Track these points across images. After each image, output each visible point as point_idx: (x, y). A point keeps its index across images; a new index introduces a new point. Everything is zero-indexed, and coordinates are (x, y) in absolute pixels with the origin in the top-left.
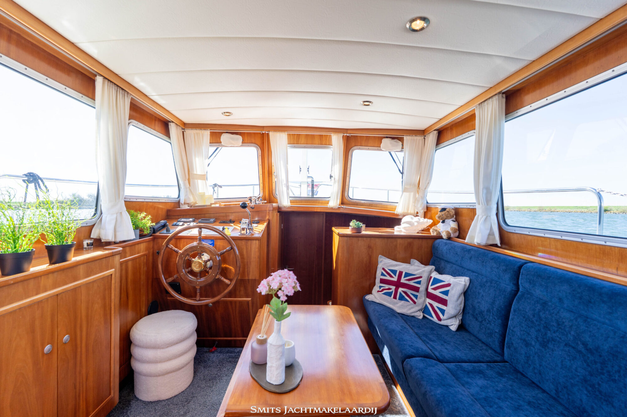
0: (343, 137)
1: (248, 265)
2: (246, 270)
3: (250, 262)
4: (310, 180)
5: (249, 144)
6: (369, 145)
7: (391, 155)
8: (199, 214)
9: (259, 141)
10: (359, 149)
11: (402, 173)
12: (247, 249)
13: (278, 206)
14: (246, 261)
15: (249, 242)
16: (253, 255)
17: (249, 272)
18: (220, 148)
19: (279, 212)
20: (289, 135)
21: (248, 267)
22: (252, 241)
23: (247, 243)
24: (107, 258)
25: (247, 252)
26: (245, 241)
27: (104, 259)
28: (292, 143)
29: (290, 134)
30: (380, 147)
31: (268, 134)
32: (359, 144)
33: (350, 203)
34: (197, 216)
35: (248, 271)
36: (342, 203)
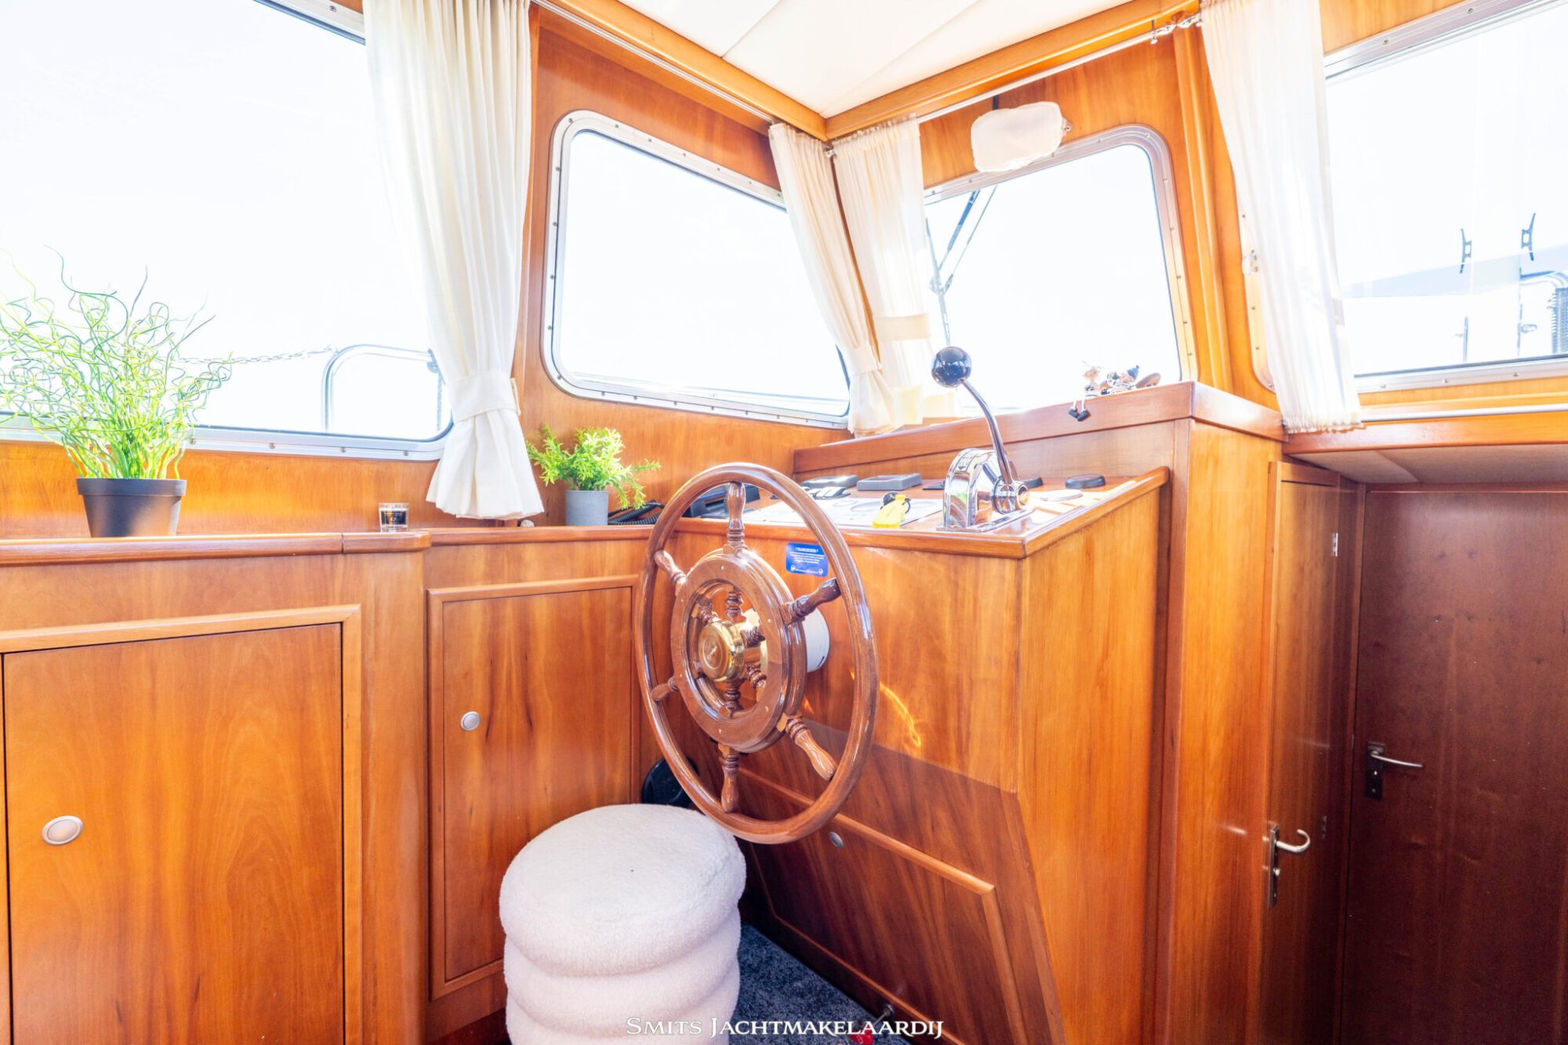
1: (960, 695)
2: (952, 723)
3: (972, 684)
12: (957, 603)
14: (950, 669)
15: (969, 567)
16: (984, 647)
17: (968, 738)
18: (985, 193)
21: (959, 709)
22: (982, 560)
23: (956, 572)
24: (314, 559)
25: (957, 621)
26: (951, 560)
27: (302, 560)
35: (959, 728)
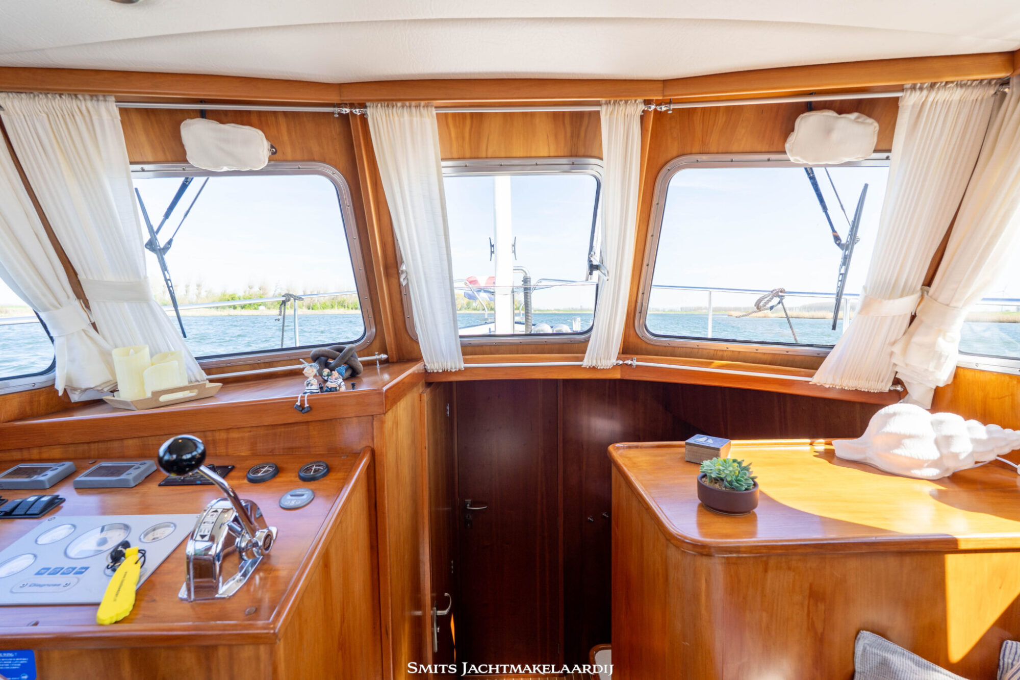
0: (643, 118)
4: (521, 276)
5: (301, 165)
6: (735, 148)
7: (813, 179)
8: (98, 442)
9: (335, 147)
10: (697, 165)
11: (847, 246)
13: (426, 370)
19: (429, 384)
20: (442, 119)
28: (455, 156)
29: (446, 114)
30: (784, 152)
31: (364, 119)
32: (696, 148)
33: (650, 347)
34: (93, 446)
36: (627, 349)
